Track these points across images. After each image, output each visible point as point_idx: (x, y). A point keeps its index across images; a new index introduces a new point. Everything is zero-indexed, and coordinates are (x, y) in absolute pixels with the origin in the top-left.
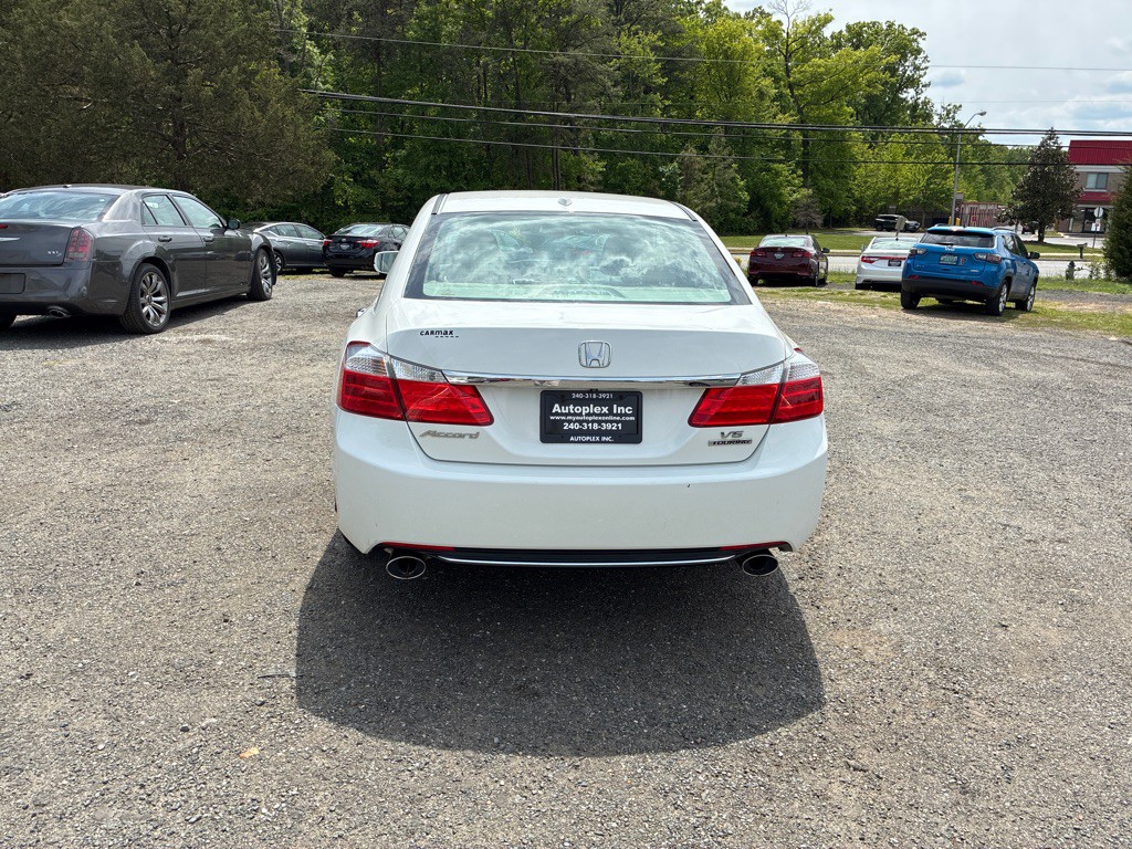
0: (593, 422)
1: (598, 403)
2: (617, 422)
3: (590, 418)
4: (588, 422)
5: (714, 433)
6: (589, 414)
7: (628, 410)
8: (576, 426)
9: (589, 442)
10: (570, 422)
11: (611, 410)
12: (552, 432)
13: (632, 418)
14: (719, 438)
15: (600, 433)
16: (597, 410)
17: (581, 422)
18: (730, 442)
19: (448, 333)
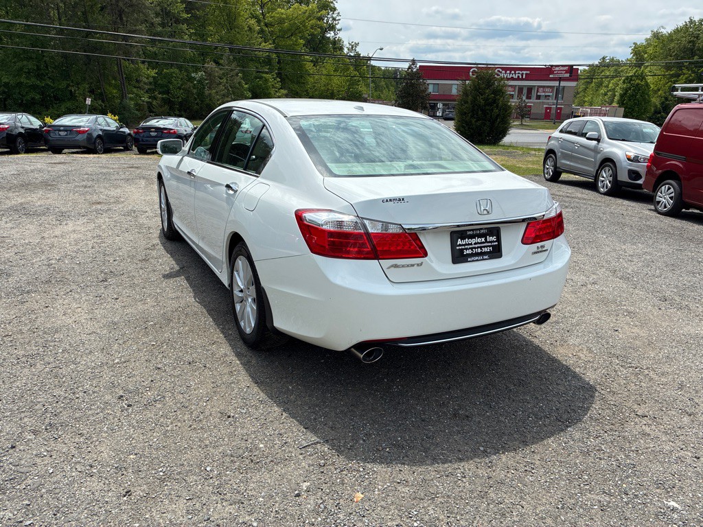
0: (478, 247)
1: (480, 236)
2: (489, 246)
3: (476, 246)
4: (475, 248)
5: (534, 247)
6: (475, 244)
7: (494, 239)
8: (469, 252)
9: (477, 260)
10: (466, 249)
11: (486, 239)
12: (459, 257)
13: (497, 243)
14: (536, 250)
15: (482, 254)
16: (479, 240)
17: (472, 249)
18: (541, 252)
19: (401, 200)
